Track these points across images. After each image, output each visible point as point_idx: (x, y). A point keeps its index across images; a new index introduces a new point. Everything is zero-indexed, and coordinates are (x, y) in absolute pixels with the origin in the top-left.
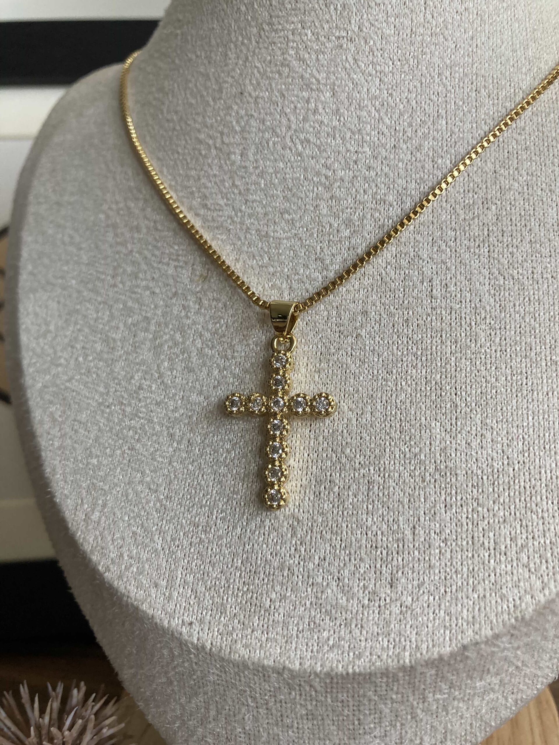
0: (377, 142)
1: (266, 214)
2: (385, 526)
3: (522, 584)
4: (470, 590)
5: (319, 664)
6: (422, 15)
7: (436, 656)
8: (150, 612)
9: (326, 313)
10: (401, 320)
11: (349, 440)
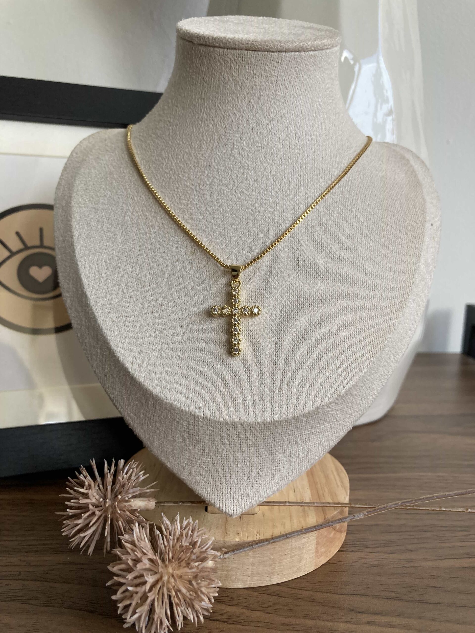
0: (274, 195)
1: (223, 225)
2: (283, 361)
3: (339, 382)
4: (319, 385)
5: (259, 419)
6: (294, 141)
7: (307, 412)
8: (179, 405)
9: (253, 271)
10: (286, 275)
11: (266, 326)
